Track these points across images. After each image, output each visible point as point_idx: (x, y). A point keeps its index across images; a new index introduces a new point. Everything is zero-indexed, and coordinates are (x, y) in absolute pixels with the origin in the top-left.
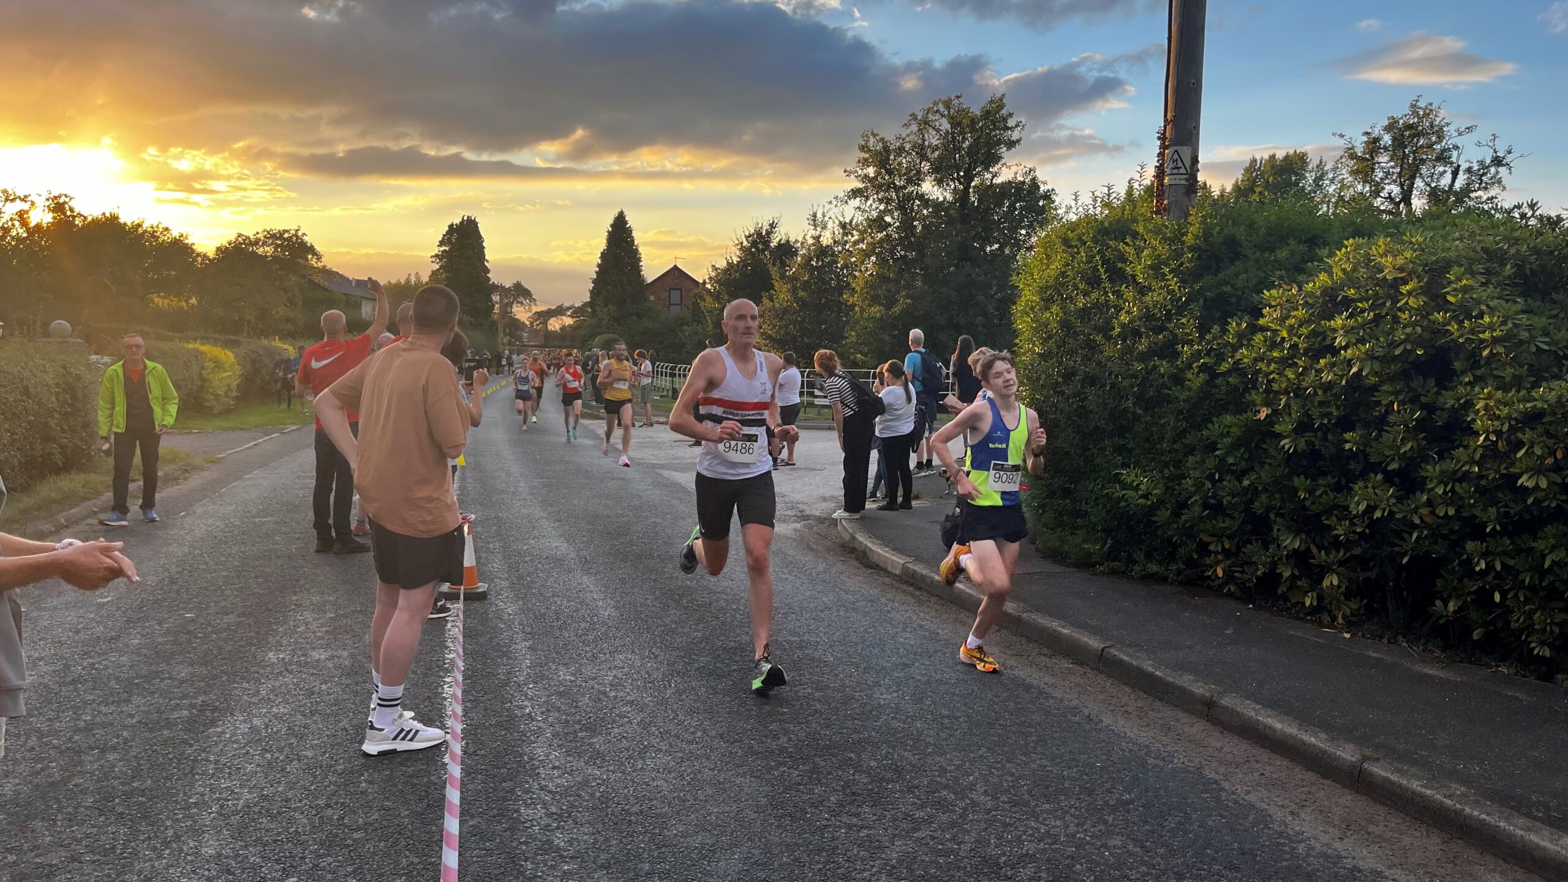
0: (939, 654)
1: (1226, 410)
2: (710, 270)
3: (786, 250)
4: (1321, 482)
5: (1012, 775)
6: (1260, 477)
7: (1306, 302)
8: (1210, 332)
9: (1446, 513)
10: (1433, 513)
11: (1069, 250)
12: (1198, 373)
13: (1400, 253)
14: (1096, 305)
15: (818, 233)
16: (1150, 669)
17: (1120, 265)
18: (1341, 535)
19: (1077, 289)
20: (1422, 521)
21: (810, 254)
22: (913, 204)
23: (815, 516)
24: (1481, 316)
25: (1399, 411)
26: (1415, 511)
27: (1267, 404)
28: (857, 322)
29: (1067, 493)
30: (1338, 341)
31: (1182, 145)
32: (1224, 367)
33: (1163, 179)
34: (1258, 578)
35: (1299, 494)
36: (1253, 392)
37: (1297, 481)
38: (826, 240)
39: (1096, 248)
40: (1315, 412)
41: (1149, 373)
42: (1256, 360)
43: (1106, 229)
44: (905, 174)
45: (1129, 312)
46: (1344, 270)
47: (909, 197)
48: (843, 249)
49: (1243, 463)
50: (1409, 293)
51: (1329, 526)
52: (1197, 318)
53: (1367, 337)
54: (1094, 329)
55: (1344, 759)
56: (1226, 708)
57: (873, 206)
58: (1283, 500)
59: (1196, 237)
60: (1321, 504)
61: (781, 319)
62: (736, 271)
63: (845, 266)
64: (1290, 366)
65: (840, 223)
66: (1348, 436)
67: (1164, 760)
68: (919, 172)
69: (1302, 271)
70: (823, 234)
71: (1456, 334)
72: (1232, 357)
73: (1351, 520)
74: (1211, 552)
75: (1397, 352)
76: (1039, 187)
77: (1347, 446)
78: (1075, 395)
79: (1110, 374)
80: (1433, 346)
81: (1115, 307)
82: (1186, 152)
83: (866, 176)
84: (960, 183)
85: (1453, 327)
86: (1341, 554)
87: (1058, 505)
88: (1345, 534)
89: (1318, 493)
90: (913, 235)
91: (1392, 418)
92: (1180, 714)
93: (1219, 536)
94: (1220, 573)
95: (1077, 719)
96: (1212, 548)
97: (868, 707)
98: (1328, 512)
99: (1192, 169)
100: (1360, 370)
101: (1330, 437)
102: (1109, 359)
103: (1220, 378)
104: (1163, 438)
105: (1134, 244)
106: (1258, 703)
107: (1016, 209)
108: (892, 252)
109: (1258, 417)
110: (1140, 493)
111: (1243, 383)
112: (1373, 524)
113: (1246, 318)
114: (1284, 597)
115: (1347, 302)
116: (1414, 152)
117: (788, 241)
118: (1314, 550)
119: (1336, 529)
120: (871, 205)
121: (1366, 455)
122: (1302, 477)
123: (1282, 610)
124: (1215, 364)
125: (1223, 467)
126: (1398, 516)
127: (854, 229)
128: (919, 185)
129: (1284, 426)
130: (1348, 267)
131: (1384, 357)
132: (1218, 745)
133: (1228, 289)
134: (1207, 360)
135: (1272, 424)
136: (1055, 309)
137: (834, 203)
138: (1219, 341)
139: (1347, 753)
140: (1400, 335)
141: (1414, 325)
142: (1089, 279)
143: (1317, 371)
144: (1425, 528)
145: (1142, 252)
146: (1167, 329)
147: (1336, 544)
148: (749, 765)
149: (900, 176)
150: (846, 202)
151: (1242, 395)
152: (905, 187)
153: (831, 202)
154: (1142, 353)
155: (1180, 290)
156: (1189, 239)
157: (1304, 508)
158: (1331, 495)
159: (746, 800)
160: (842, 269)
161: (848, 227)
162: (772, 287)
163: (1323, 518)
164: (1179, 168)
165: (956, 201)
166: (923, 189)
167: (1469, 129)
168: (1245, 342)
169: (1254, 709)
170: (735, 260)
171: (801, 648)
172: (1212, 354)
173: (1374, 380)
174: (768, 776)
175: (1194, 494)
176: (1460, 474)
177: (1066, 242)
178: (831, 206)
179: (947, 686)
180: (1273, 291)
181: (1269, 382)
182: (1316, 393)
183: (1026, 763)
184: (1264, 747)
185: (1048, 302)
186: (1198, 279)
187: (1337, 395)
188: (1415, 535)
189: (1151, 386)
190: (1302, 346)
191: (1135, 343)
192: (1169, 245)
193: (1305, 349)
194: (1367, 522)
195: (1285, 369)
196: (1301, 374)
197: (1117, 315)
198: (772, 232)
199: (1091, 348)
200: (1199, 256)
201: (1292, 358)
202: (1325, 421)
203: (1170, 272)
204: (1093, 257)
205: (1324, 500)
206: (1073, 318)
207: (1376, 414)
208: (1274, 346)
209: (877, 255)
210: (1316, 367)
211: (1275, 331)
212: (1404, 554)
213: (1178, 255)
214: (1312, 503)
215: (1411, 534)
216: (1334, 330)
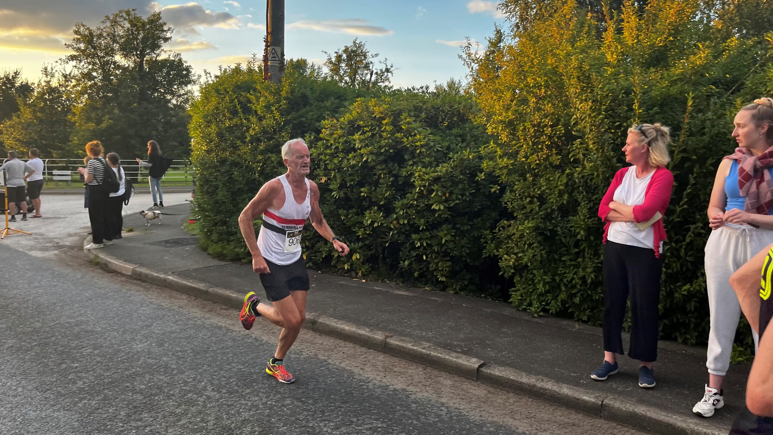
0: (166, 317)
3: (26, 89)
4: (350, 211)
5: (225, 377)
7: (341, 127)
9: (404, 223)
10: (398, 223)
11: (220, 96)
13: (381, 105)
14: (236, 125)
15: (48, 79)
17: (249, 105)
18: (360, 235)
19: (225, 116)
20: (395, 227)
21: (44, 91)
22: (110, 67)
23: (67, 246)
25: (383, 178)
26: (391, 223)
27: (325, 175)
28: (78, 132)
29: (224, 223)
30: (357, 145)
31: (276, 46)
33: (268, 62)
34: (322, 258)
35: (342, 217)
36: (318, 170)
37: (340, 211)
38: (54, 83)
39: (234, 95)
40: (347, 179)
41: (266, 160)
42: (319, 154)
43: (239, 85)
44: (104, 50)
45: (255, 129)
46: (357, 112)
47: (107, 63)
48: (66, 90)
50: (386, 124)
51: (355, 232)
52: (289, 133)
55: (378, 339)
57: (85, 66)
58: (333, 222)
59: (287, 93)
60: (351, 221)
63: (68, 99)
64: (335, 157)
65: (63, 74)
66: (362, 189)
67: (298, 354)
68: (112, 49)
70: (52, 80)
71: (406, 143)
73: (364, 228)
75: (382, 151)
76: (183, 64)
77: (362, 194)
78: (226, 172)
79: (245, 161)
80: (396, 149)
81: (246, 127)
82: (278, 49)
83: (79, 49)
84: (138, 58)
85: (405, 140)
86: (360, 244)
87: (219, 230)
88: (362, 235)
89: (349, 217)
90: (111, 84)
91: (381, 181)
97: (131, 354)
98: (354, 225)
99: (282, 57)
100: (367, 159)
101: (354, 190)
102: (245, 153)
105: (255, 95)
106: (335, 319)
107: (171, 75)
108: (98, 94)
109: (321, 182)
112: (374, 229)
113: (313, 134)
114: (335, 267)
115: (360, 127)
116: (356, 63)
117: (27, 83)
119: (358, 233)
120: (83, 65)
121: (370, 198)
122: (342, 209)
123: (333, 273)
126: (385, 225)
127: (72, 78)
128: (113, 56)
129: (333, 186)
130: (359, 111)
131: (377, 153)
132: (321, 342)
133: (304, 119)
135: (328, 185)
136: (213, 127)
137: (59, 62)
139: (379, 336)
140: (383, 143)
141: (389, 138)
142: (231, 111)
143: (347, 160)
144: (395, 230)
145: (260, 99)
146: (274, 138)
147: (358, 240)
149: (101, 50)
150: (67, 62)
152: (104, 57)
153: (57, 62)
154: (262, 150)
155: (280, 119)
156: (283, 94)
157: (343, 225)
158: (356, 217)
161: (69, 77)
162: (19, 110)
163: (352, 228)
164: (275, 57)
165: (135, 67)
166: (115, 59)
167: (376, 55)
168: (313, 146)
169: (335, 322)
171: (77, 325)
173: (373, 163)
176: (409, 205)
177: (217, 91)
178: (57, 64)
179: (175, 334)
180: (326, 121)
181: (326, 165)
182: (348, 170)
183: (230, 369)
184: (341, 339)
185: (209, 122)
186: (289, 114)
187: (357, 171)
188: (391, 233)
189: (267, 167)
190: (341, 148)
191: (258, 145)
192: (274, 96)
193: (342, 149)
194: (371, 228)
195: (333, 159)
196: (341, 161)
197: (248, 130)
198: (16, 77)
199: (234, 148)
200: (289, 103)
201: (336, 153)
202: (352, 183)
203: (276, 109)
204: (234, 100)
205: (352, 219)
206: (224, 132)
207: (374, 179)
208: (327, 147)
209: (88, 94)
210: (348, 157)
211: (327, 140)
212: (387, 242)
213: (278, 102)
214: (347, 221)
215: (389, 233)
216: (355, 140)
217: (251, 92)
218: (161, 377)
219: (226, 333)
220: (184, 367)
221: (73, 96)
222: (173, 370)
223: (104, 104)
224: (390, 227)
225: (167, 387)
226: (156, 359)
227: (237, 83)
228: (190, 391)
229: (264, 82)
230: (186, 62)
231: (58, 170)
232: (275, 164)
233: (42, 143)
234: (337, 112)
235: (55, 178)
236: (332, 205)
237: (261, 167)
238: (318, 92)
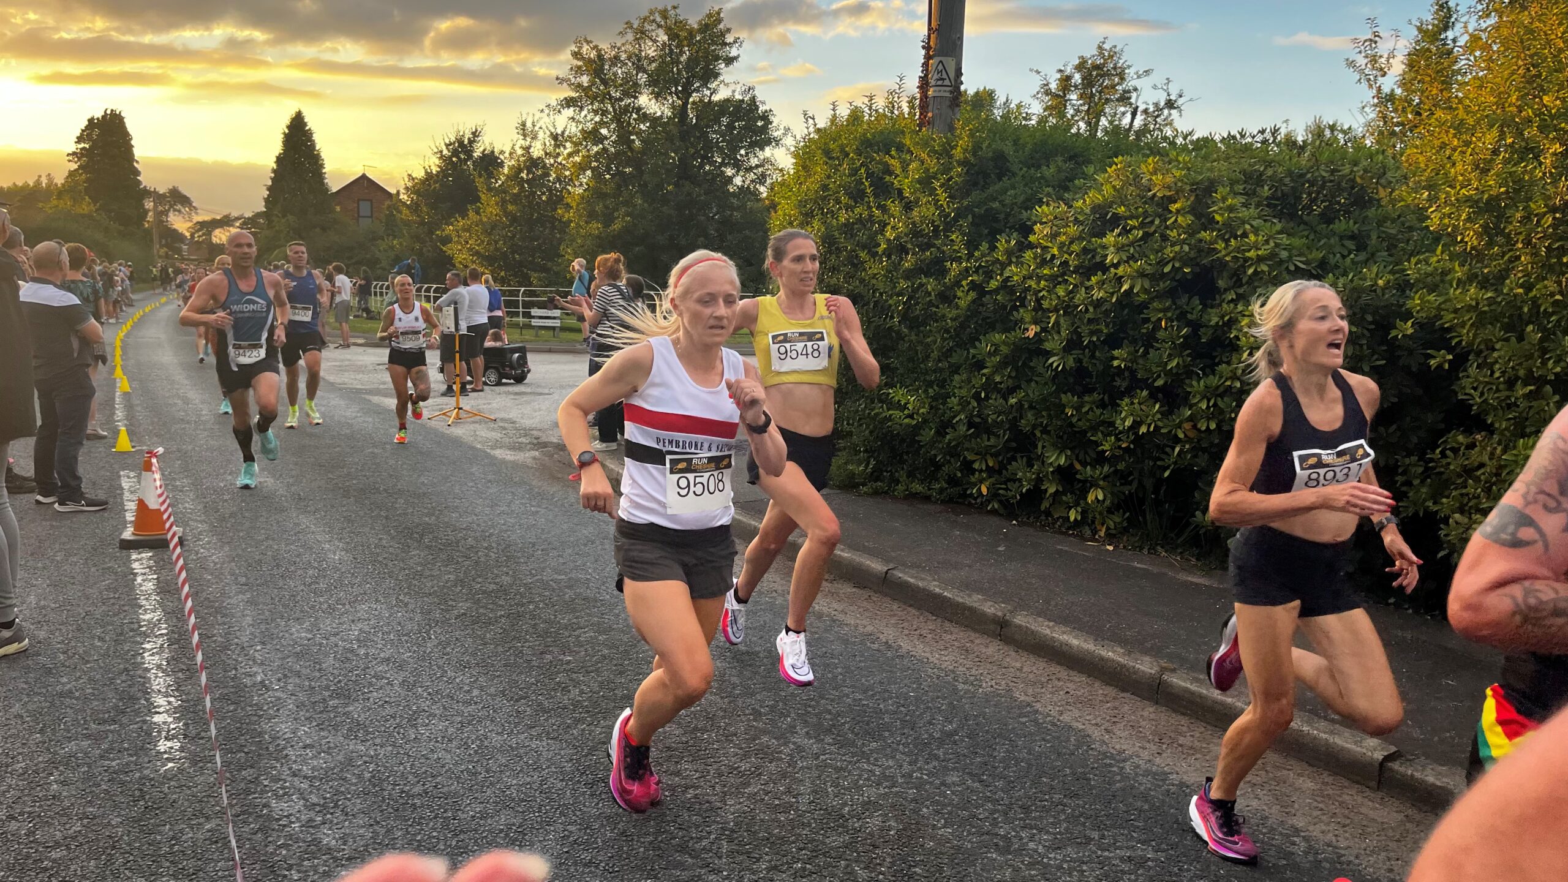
1: (994, 329)
2: (406, 179)
3: (490, 161)
4: (1086, 398)
6: (1027, 395)
7: (1076, 218)
8: (979, 249)
9: (1208, 428)
10: (1195, 427)
11: (830, 162)
12: (968, 291)
13: (1168, 171)
14: (860, 220)
15: (528, 143)
16: (937, 590)
17: (888, 178)
18: (1106, 451)
19: (840, 203)
20: (1185, 435)
21: (519, 165)
22: (630, 118)
24: (1245, 235)
25: (1166, 329)
26: (1179, 426)
27: (1036, 323)
28: (574, 240)
30: (1109, 258)
31: (946, 55)
32: (993, 284)
33: (928, 90)
34: (1021, 495)
35: (1067, 410)
36: (1022, 310)
37: (1065, 398)
38: (537, 151)
39: (859, 160)
40: (1085, 330)
41: (915, 291)
42: (1025, 278)
43: (868, 140)
44: (621, 85)
45: (896, 228)
46: (1114, 187)
47: (626, 110)
48: (556, 162)
49: (1010, 381)
50: (1178, 211)
51: (1095, 442)
52: (966, 234)
53: (1137, 255)
54: (857, 245)
56: (1020, 626)
57: (588, 117)
58: (1050, 417)
59: (965, 151)
60: (1088, 420)
61: (490, 234)
62: (436, 182)
63: (558, 179)
64: (1059, 283)
65: (552, 133)
66: (1116, 353)
68: (636, 84)
69: (1067, 189)
70: (533, 144)
71: (1224, 252)
72: (1001, 275)
73: (1117, 436)
74: (976, 470)
75: (1167, 269)
76: (757, 108)
77: (1116, 363)
79: (874, 292)
80: (1198, 264)
81: (879, 223)
82: (950, 63)
83: (580, 85)
84: (678, 98)
85: (1220, 245)
86: (1106, 468)
88: (1110, 450)
89: (1084, 410)
90: (632, 150)
91: (1159, 335)
92: (973, 635)
93: (983, 454)
94: (984, 490)
95: (876, 646)
96: (976, 466)
98: (1094, 429)
99: (956, 81)
100: (1132, 288)
101: (1097, 354)
102: (874, 277)
103: (988, 296)
104: (928, 357)
105: (900, 157)
106: (1050, 620)
107: (735, 129)
108: (609, 169)
109: (1027, 335)
110: (906, 412)
111: (1011, 300)
112: (1138, 439)
113: (1016, 235)
114: (1048, 513)
115: (1116, 220)
116: (1100, 92)
117: (493, 152)
118: (1078, 466)
119: (1102, 445)
120: (586, 116)
121: (1133, 372)
122: (1069, 394)
123: (1044, 526)
124: (983, 281)
125: (990, 387)
126: (1164, 431)
127: (566, 141)
128: (636, 98)
129: (1053, 344)
130: (1118, 184)
131: (1153, 275)
133: (996, 205)
134: (975, 278)
135: (1041, 341)
136: (816, 224)
137: (547, 111)
138: (988, 259)
140: (1169, 252)
141: (1184, 242)
142: (852, 192)
143: (1087, 288)
144: (1187, 442)
145: (908, 165)
146: (934, 246)
147: (1100, 459)
148: (542, 725)
149: (615, 87)
150: (559, 112)
151: (1010, 313)
152: (621, 100)
153: (542, 111)
154: (908, 269)
155: (948, 205)
156: (958, 153)
157: (1072, 425)
158: (1098, 412)
159: (548, 767)
160: (554, 183)
161: (561, 138)
162: (478, 199)
163: (1089, 434)
164: (943, 79)
165: (675, 116)
166: (640, 102)
167: (1147, 72)
168: (1014, 260)
169: (1049, 627)
170: (435, 169)
172: (981, 271)
173: (1144, 297)
174: (567, 737)
175: (959, 413)
176: (1221, 390)
177: (827, 153)
178: (542, 114)
180: (1044, 207)
181: (1039, 299)
182: (1087, 310)
183: (840, 698)
184: (1061, 664)
185: (809, 216)
186: (968, 194)
187: (1108, 312)
188: (1177, 449)
189: (917, 304)
190: (1073, 263)
191: (902, 259)
192: (938, 158)
193: (1076, 267)
194: (1133, 437)
195: (1055, 287)
196: (1071, 292)
197: (882, 231)
198: (474, 141)
199: (854, 265)
200: (968, 171)
201: (1064, 274)
202: (1094, 339)
203: (941, 186)
204: (857, 170)
205: (1090, 416)
206: (836, 233)
207: (1144, 331)
208: (1044, 263)
209: (593, 169)
210: (1088, 284)
211: (1045, 248)
212: (1167, 468)
213: (947, 170)
214: (1079, 420)
215: (1174, 449)
216: (1106, 248)
217: (893, 153)
219: (831, 626)
221: (567, 173)
223: (619, 187)
224: (1176, 436)
227: (865, 134)
229: (920, 130)
230: (763, 103)
231: (539, 308)
232: (933, 297)
233: (514, 258)
235: (535, 322)
236: (1046, 383)
237: (904, 303)
238: (1029, 146)
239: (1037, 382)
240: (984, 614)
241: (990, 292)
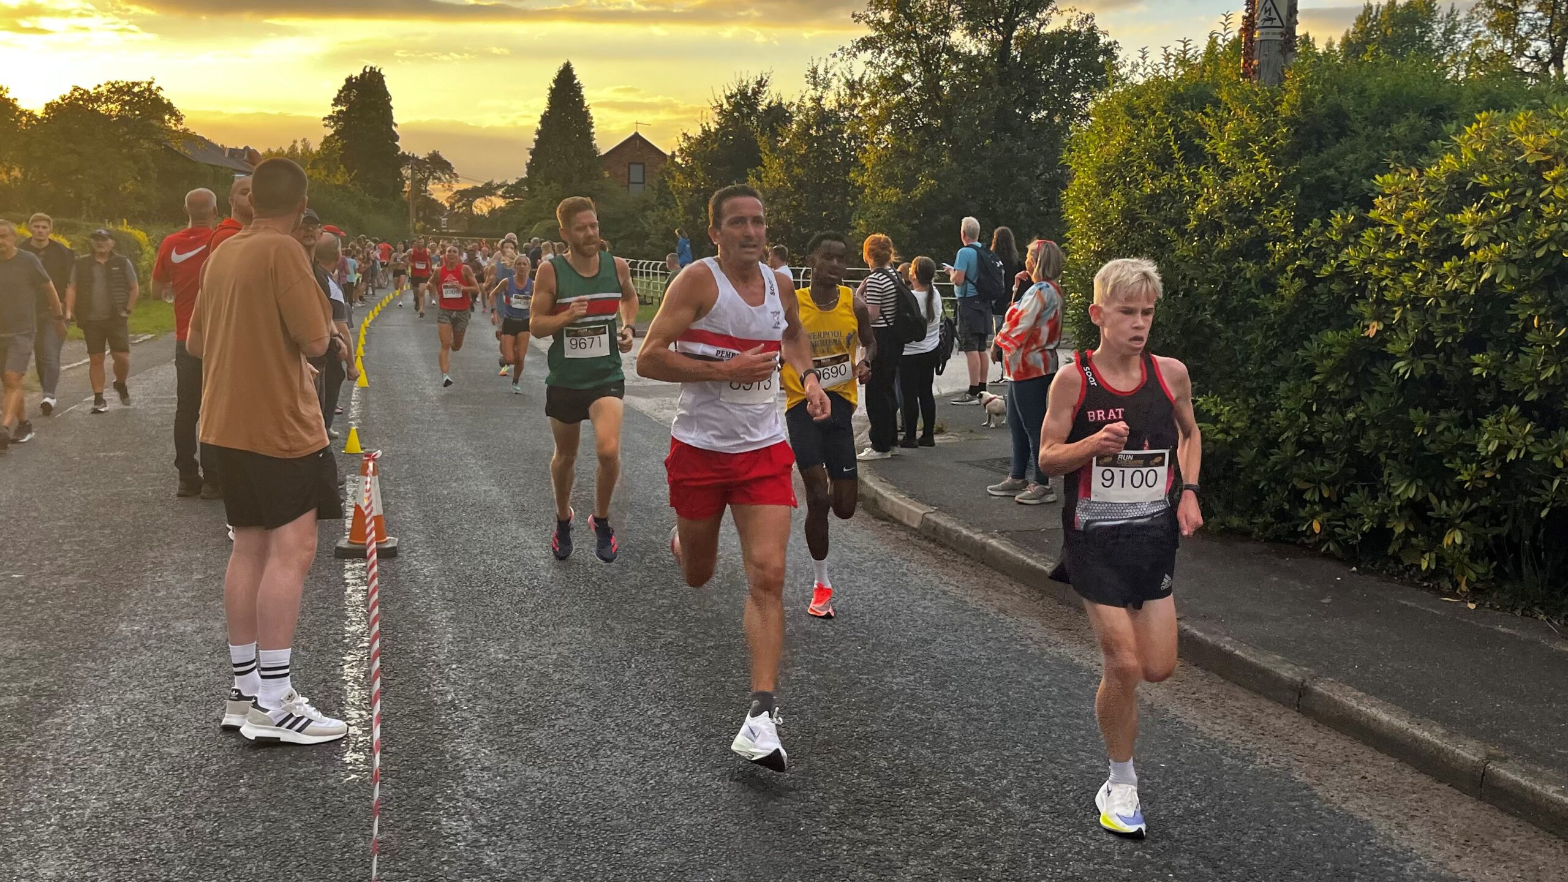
1: (1328, 325)
2: (681, 139)
3: (779, 115)
4: (1443, 414)
5: (1055, 778)
6: (1368, 409)
7: (1428, 190)
8: (1308, 227)
11: (1135, 121)
12: (1293, 278)
13: (1544, 130)
14: (1168, 191)
15: (819, 94)
16: (1228, 647)
17: (1197, 141)
18: (1466, 482)
19: (1144, 170)
21: (808, 120)
22: (938, 59)
25: (1539, 328)
26: (1557, 453)
27: (1378, 319)
30: (1466, 239)
32: (1326, 271)
33: (1253, 33)
34: (1363, 534)
35: (1416, 429)
36: (1361, 302)
37: (1413, 414)
38: (829, 102)
39: (1167, 119)
40: (1437, 329)
41: (1231, 277)
42: (1364, 262)
43: (1181, 94)
44: (929, 21)
45: (1209, 200)
46: (1474, 150)
47: (934, 50)
48: (851, 115)
49: (1347, 391)
51: (1452, 470)
52: (1292, 209)
53: (1502, 235)
54: (1164, 222)
55: (1465, 759)
56: (1321, 695)
57: (889, 61)
58: (1395, 437)
59: (1293, 107)
60: (1442, 442)
62: (714, 141)
63: (853, 137)
64: (1406, 270)
65: (848, 81)
66: (1477, 358)
67: (1243, 760)
68: (947, 18)
70: (825, 95)
72: (1336, 258)
73: (1479, 463)
74: (1305, 501)
75: (1540, 254)
77: (1475, 371)
81: (1191, 194)
83: (880, 22)
84: (999, 33)
86: (1466, 505)
88: (1471, 480)
89: (1439, 429)
90: (939, 98)
91: (1530, 336)
92: (1264, 703)
93: (1316, 482)
94: (1317, 528)
96: (1307, 496)
98: (1452, 453)
99: (1288, 20)
100: (1494, 277)
101: (1454, 359)
102: (1183, 259)
103: (1320, 285)
105: (1216, 114)
106: (1360, 690)
107: (1068, 66)
108: (912, 121)
109: (1366, 334)
111: (1349, 290)
112: (1505, 467)
113: (1354, 209)
114: (1396, 557)
117: (781, 104)
118: (1434, 500)
119: (1460, 474)
120: (886, 59)
121: (1498, 383)
122: (1420, 409)
123: (1392, 574)
124: (1314, 267)
125: (1322, 396)
127: (864, 90)
128: (947, 35)
129: (1399, 345)
130: (1481, 147)
131: (1522, 260)
132: (1312, 741)
133: (1331, 172)
134: (1304, 262)
135: (1384, 343)
136: (1116, 195)
137: (840, 55)
138: (1320, 238)
139: (1468, 751)
140: (1543, 232)
142: (1158, 158)
143: (1438, 277)
145: (1226, 124)
146: (1255, 222)
147: (1461, 493)
149: (923, 23)
150: (855, 55)
151: (1347, 305)
152: (928, 37)
153: (835, 55)
154: (1223, 251)
155: (1272, 174)
156: (1284, 109)
157: (1422, 448)
158: (1456, 432)
160: (849, 141)
161: (857, 86)
162: (761, 162)
163: (1445, 460)
164: (1272, 19)
165: (993, 55)
166: (952, 40)
168: (1352, 240)
169: (1356, 697)
170: (714, 127)
172: (1311, 254)
173: (1510, 288)
175: (1286, 429)
177: (1131, 111)
178: (835, 60)
180: (1387, 176)
181: (1381, 290)
182: (1438, 304)
183: (1072, 762)
184: (1366, 743)
185: (1107, 187)
186: (1297, 159)
187: (1464, 308)
188: (1556, 483)
189: (1234, 293)
190: (1422, 245)
192: (1260, 117)
193: (1426, 250)
194: (1498, 465)
196: (1421, 280)
197: (1192, 204)
198: (759, 92)
200: (1296, 131)
201: (1411, 259)
202: (1450, 340)
203: (1260, 151)
204: (1165, 130)
205: (1447, 437)
207: (1511, 331)
208: (1387, 244)
209: (893, 123)
210: (1440, 272)
211: (1389, 227)
212: (1544, 506)
213: (1270, 129)
214: (1431, 441)
215: (1552, 482)
216: (1462, 226)
218: (924, 752)
220: (975, 741)
222: (951, 741)
223: (923, 143)
224: (1553, 465)
225: (931, 773)
226: (922, 713)
227: (1176, 88)
228: (973, 792)
229: (1242, 82)
230: (1105, 34)
232: (1252, 285)
234: (1423, 150)
236: (1389, 394)
239: (1381, 393)
240: (1279, 679)
241: (1321, 280)
